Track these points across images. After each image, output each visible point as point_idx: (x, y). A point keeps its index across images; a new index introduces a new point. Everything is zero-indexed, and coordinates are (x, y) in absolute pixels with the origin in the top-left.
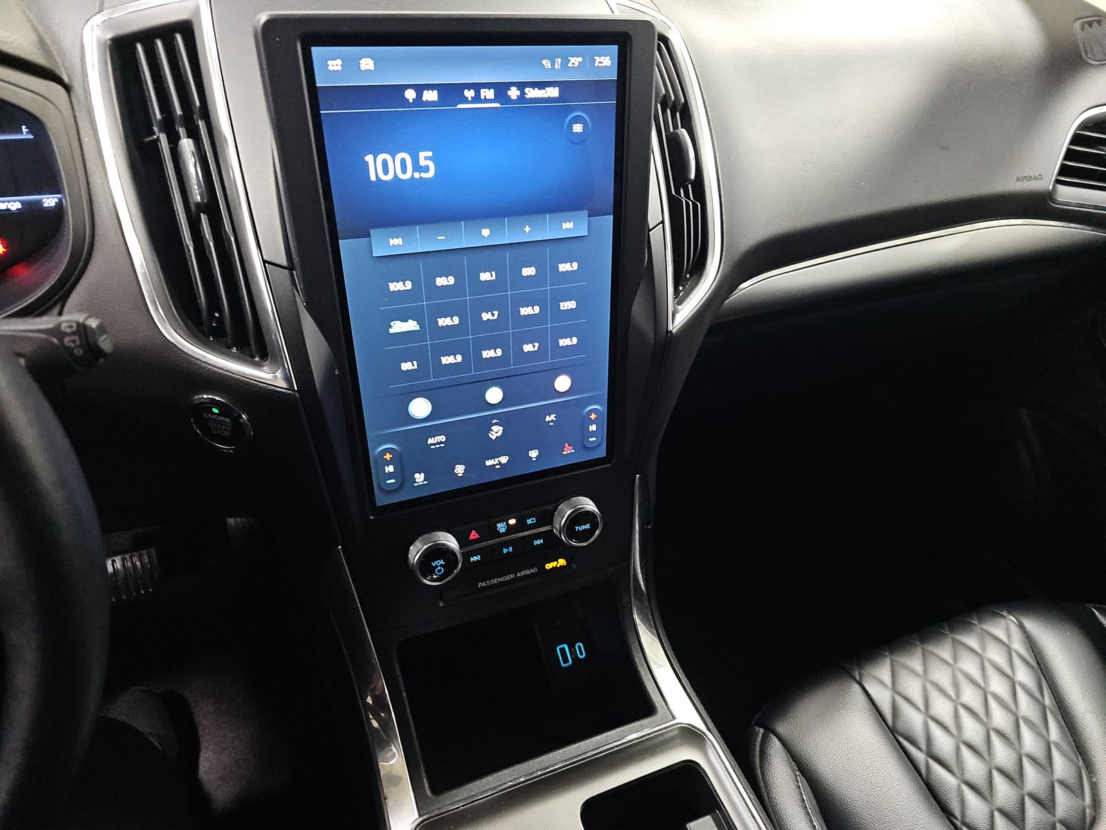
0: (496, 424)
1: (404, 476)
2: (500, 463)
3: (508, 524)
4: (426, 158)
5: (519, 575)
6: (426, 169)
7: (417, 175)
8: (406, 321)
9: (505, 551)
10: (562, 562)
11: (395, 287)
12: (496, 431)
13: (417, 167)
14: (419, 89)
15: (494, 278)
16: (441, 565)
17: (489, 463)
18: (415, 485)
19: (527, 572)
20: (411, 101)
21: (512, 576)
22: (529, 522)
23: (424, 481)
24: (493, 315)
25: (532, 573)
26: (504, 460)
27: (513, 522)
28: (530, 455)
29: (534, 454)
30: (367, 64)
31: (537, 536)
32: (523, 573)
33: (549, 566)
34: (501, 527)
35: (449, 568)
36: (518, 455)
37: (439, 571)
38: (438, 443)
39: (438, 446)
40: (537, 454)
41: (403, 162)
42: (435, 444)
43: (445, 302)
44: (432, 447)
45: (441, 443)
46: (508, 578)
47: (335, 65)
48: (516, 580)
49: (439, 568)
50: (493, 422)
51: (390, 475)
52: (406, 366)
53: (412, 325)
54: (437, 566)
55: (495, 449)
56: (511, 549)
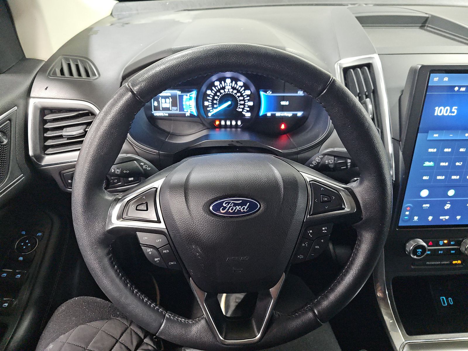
0: (449, 203)
1: (411, 217)
2: (445, 219)
3: (444, 242)
4: (455, 109)
5: (442, 263)
6: (454, 112)
7: (450, 114)
8: (430, 162)
9: (440, 252)
10: (459, 262)
11: (430, 150)
12: (448, 206)
13: (451, 112)
14: (460, 87)
15: (465, 151)
16: (420, 252)
17: (441, 218)
18: (414, 220)
19: (445, 263)
20: (456, 91)
21: (440, 263)
22: (452, 243)
23: (417, 220)
24: (460, 164)
25: (447, 263)
26: (447, 217)
27: (446, 242)
28: (457, 218)
29: (458, 217)
30: (446, 79)
31: (453, 249)
32: (444, 262)
33: (454, 262)
34: (441, 243)
35: (423, 253)
36: (453, 217)
37: (419, 253)
38: (426, 207)
39: (426, 208)
40: (460, 218)
41: (447, 110)
42: (425, 207)
43: (445, 157)
44: (424, 208)
45: (427, 207)
46: (438, 263)
47: (436, 79)
48: (440, 265)
49: (419, 252)
50: (448, 203)
51: (407, 216)
52: (425, 178)
53: (431, 164)
54: (418, 251)
55: (446, 212)
56: (442, 252)
